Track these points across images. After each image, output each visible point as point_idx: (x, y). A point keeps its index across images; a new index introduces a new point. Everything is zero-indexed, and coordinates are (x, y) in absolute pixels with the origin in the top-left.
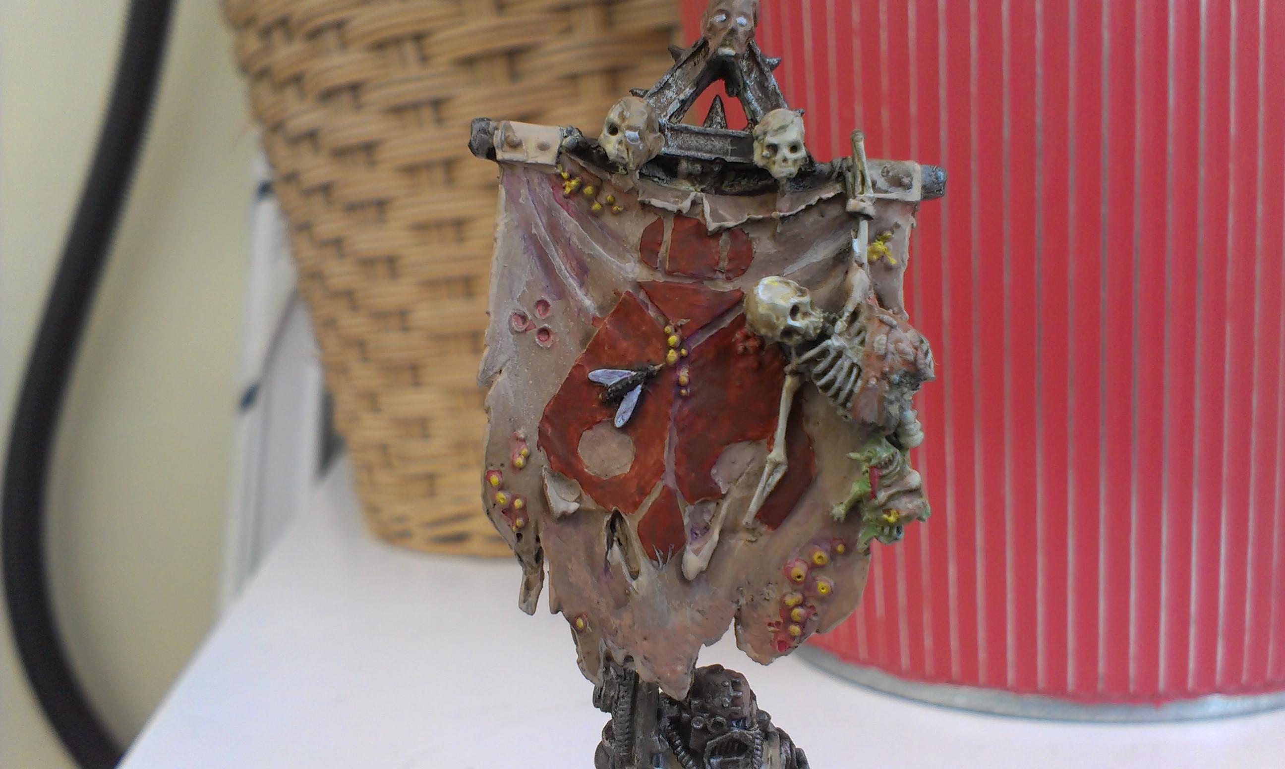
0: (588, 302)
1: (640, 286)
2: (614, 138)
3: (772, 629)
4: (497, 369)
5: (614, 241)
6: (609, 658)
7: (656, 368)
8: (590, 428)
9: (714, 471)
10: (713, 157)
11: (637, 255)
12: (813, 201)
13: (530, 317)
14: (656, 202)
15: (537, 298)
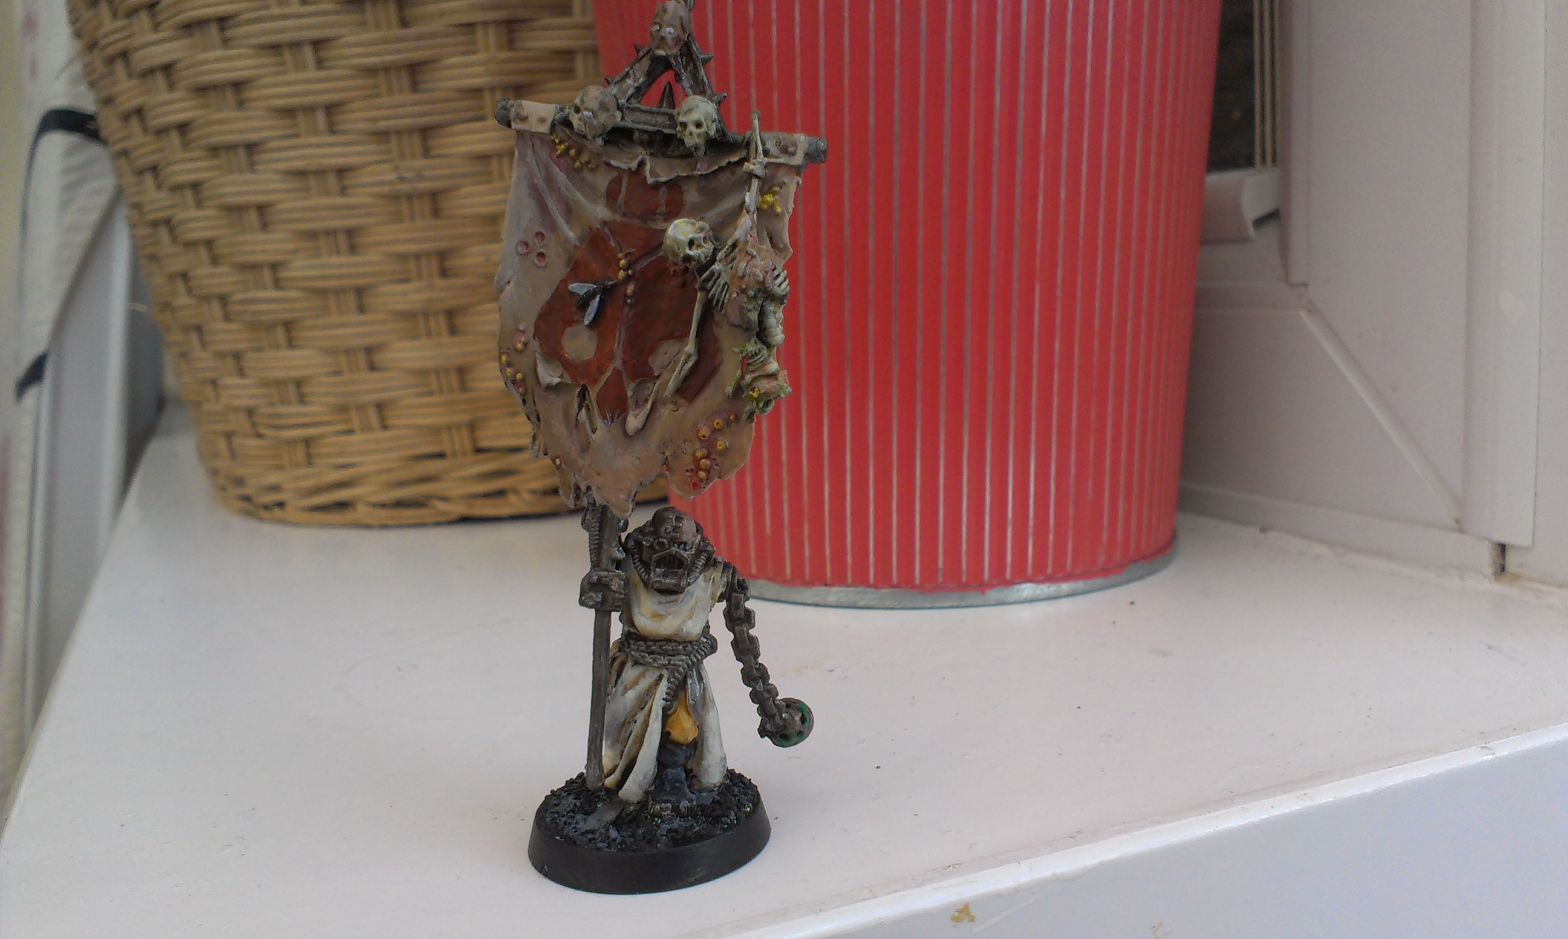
0: (571, 234)
1: (605, 223)
2: (577, 116)
3: (688, 474)
4: (506, 280)
5: (588, 189)
6: (578, 488)
7: (610, 283)
8: (571, 326)
9: (650, 359)
10: (656, 129)
11: (604, 201)
12: (724, 163)
13: (531, 244)
14: (613, 162)
15: (537, 230)
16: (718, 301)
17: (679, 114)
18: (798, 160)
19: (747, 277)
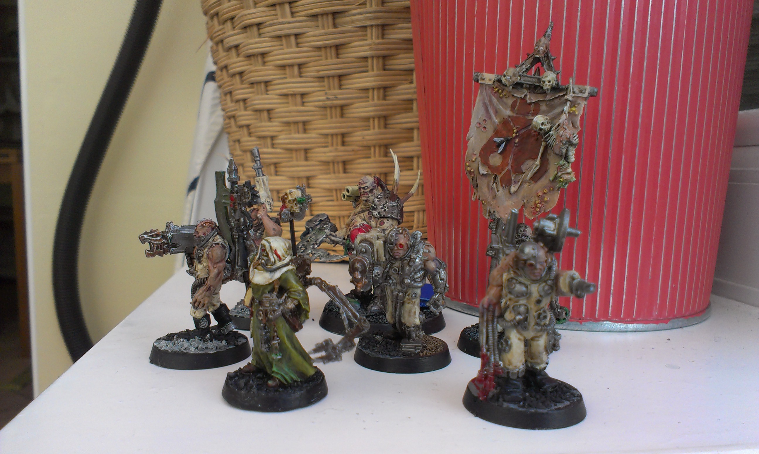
0: (496, 120)
1: (509, 117)
2: (504, 78)
3: (532, 209)
4: (471, 136)
5: (505, 105)
6: (490, 212)
7: (510, 138)
8: (493, 153)
9: (522, 166)
10: (532, 83)
11: (510, 109)
12: (557, 96)
13: (481, 124)
14: (515, 95)
15: (484, 119)
16: (551, 145)
17: (542, 78)
18: (586, 95)
19: (563, 136)
